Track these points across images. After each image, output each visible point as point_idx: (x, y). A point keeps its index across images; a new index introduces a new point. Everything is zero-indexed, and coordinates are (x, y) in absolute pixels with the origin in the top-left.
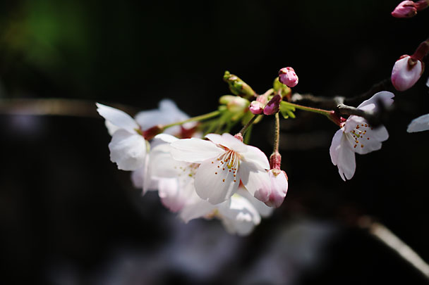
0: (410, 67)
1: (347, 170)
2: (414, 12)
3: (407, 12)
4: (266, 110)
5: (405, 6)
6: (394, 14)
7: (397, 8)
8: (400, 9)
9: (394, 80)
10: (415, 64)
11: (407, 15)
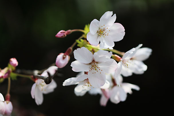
0: (64, 58)
1: (39, 101)
2: (65, 35)
3: (62, 35)
4: (4, 76)
5: (61, 33)
6: (57, 36)
7: (58, 33)
8: (59, 34)
9: (57, 64)
10: (66, 57)
11: (62, 36)
